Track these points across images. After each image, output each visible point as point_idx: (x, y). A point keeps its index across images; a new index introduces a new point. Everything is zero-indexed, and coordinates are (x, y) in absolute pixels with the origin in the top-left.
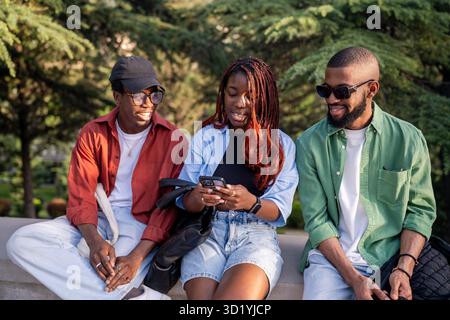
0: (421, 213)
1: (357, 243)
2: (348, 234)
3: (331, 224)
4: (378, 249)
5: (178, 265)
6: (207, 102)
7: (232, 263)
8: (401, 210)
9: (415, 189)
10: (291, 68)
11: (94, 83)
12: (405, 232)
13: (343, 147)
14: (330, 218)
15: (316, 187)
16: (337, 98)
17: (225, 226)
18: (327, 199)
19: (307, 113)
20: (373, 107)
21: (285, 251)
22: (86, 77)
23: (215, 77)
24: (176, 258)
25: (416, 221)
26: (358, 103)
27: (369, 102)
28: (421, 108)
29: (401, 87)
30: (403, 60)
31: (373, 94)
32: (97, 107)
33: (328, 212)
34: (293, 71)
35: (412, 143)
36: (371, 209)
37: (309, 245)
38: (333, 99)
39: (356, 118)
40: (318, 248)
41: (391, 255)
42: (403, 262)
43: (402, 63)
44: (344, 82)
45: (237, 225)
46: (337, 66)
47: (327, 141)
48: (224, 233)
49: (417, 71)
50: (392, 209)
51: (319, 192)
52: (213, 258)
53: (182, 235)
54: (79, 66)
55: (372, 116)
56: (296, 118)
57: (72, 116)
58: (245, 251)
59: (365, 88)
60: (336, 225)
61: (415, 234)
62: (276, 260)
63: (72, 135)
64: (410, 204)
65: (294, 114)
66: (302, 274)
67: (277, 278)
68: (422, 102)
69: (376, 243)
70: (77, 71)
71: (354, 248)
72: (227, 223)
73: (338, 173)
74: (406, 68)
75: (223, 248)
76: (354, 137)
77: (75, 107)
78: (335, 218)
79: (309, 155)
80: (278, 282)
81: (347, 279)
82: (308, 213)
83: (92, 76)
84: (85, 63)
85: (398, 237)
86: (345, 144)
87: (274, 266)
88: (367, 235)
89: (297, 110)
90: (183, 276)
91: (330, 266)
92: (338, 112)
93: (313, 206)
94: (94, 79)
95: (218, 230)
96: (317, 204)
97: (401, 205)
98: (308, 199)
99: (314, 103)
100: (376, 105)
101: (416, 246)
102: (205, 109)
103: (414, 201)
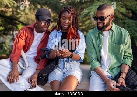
0: (128, 58)
1: (107, 68)
2: (104, 66)
3: (98, 62)
4: (114, 70)
5: (47, 76)
6: (54, 22)
7: (66, 75)
8: (121, 57)
9: (126, 50)
10: (83, 11)
11: (15, 15)
12: (123, 64)
13: (102, 37)
14: (98, 60)
15: (93, 50)
16: (100, 21)
17: (63, 63)
18: (97, 54)
19: (87, 26)
20: (112, 24)
21: (83, 71)
22: (13, 13)
23: (57, 14)
24: (47, 74)
25: (126, 61)
26: (107, 22)
27: (111, 22)
28: (126, 24)
29: (119, 17)
30: (120, 8)
31: (112, 19)
32: (17, 24)
33: (97, 58)
34: (84, 13)
35: (125, 35)
36: (112, 57)
37: (91, 69)
38: (99, 21)
39: (107, 27)
40: (94, 70)
41: (118, 72)
42: (122, 74)
43: (120, 9)
44: (103, 15)
45: (67, 63)
46: (100, 10)
47: (97, 35)
48: (63, 66)
49: (125, 12)
50: (119, 57)
51: (95, 52)
52: (59, 74)
53: (49, 66)
54: (11, 10)
55: (112, 27)
56: (84, 27)
57: (8, 26)
58: (70, 71)
59: (110, 17)
60: (100, 62)
61: (126, 65)
62: (80, 74)
63: (8, 33)
64: (124, 55)
65: (83, 26)
66: (89, 79)
67: (81, 80)
68: (126, 22)
69: (113, 68)
70: (10, 11)
71: (106, 70)
72: (64, 62)
73: (101, 45)
74: (121, 11)
75: (62, 71)
76: (106, 33)
77: (10, 23)
78: (100, 60)
79: (91, 39)
80: (81, 81)
81: (104, 80)
82: (91, 59)
83: (15, 13)
84: (12, 9)
85: (120, 66)
86: (103, 36)
87: (80, 76)
88: (111, 65)
89: (84, 25)
90: (49, 80)
91: (98, 76)
92: (101, 25)
93: (92, 56)
94: (16, 14)
95: (61, 65)
96: (94, 56)
97: (122, 56)
98: (91, 54)
99: (90, 22)
100: (113, 23)
101: (126, 69)
102: (53, 24)
103: (126, 54)
